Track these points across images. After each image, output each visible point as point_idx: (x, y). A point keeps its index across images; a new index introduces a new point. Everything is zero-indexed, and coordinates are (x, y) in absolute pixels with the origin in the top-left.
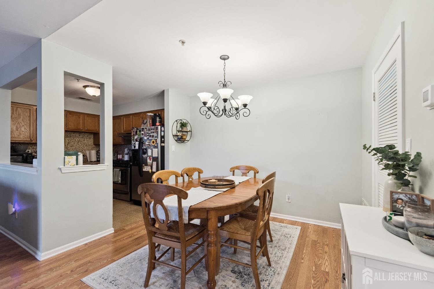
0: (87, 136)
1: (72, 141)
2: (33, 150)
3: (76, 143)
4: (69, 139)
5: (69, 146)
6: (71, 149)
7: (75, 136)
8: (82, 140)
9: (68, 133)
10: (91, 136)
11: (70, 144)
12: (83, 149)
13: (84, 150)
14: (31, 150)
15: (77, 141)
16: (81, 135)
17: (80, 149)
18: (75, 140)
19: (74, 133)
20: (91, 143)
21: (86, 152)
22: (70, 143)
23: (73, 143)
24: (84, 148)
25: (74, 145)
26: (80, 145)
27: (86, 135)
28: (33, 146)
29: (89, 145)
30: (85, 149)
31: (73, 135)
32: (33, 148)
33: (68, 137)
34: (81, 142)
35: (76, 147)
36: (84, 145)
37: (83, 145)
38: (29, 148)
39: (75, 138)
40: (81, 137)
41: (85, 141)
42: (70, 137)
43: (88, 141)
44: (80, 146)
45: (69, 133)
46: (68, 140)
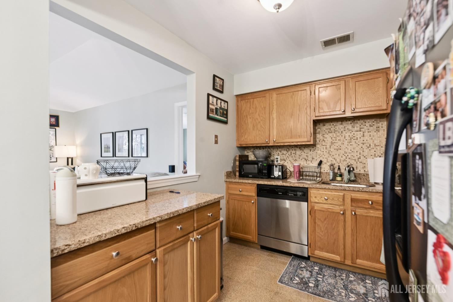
0: (370, 126)
1: (338, 138)
2: (283, 157)
3: (346, 142)
4: (333, 135)
5: (332, 150)
6: (336, 154)
7: (345, 128)
8: (359, 134)
9: (330, 125)
10: (380, 125)
11: (335, 145)
12: (360, 154)
13: (362, 157)
14: (281, 157)
15: (347, 138)
16: (358, 125)
17: (355, 154)
18: (345, 137)
19: (342, 124)
20: (380, 141)
21: (367, 161)
22: (334, 143)
23: (340, 143)
24: (363, 151)
25: (343, 147)
26: (355, 145)
27: (367, 124)
28: (282, 150)
29: (375, 145)
30: (365, 154)
31: (342, 126)
32: (283, 154)
33: (331, 132)
34: (357, 139)
35: (346, 150)
36: (363, 146)
37: (360, 147)
38: (279, 154)
39: (344, 132)
40: (356, 129)
41: (367, 137)
42: (334, 132)
43: (373, 136)
44: (354, 149)
45: (333, 125)
46: (332, 138)
